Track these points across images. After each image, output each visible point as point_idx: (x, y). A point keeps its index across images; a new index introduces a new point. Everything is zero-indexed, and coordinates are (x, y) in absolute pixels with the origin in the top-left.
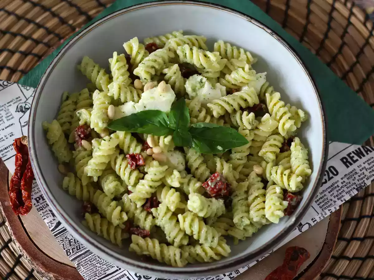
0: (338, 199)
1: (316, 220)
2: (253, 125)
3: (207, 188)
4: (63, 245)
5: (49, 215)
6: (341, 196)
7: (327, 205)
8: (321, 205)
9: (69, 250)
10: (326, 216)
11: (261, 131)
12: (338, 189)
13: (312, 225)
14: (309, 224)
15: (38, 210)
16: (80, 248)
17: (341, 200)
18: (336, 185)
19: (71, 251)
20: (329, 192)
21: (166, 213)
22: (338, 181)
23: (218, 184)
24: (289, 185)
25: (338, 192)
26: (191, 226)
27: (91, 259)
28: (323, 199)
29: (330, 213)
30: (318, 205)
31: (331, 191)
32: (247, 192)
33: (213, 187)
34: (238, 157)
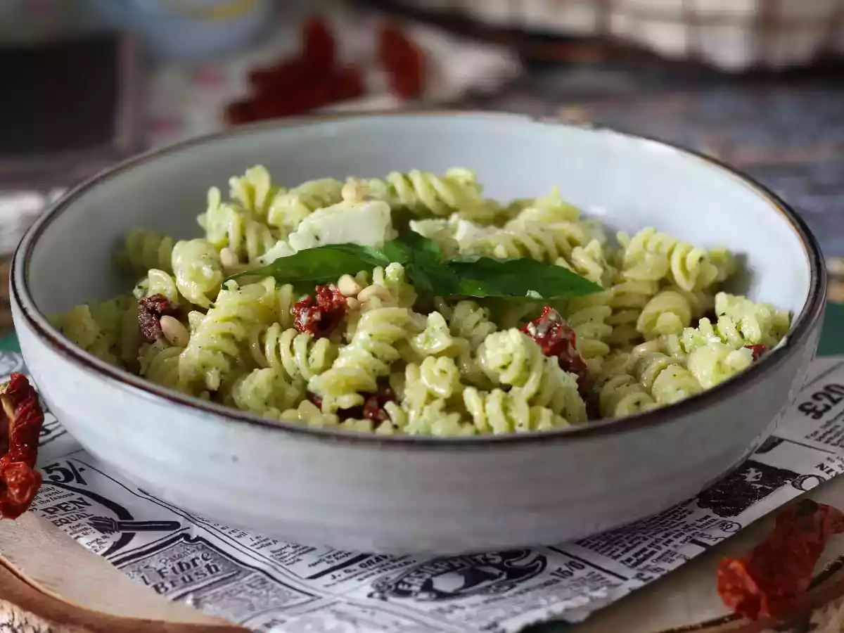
1: (831, 470)
4: (143, 577)
5: (88, 531)
9: (162, 583)
11: (629, 281)
13: (827, 479)
14: (818, 477)
15: (55, 524)
16: (191, 580)
19: (168, 585)
23: (555, 328)
26: (506, 410)
27: (232, 591)
28: (834, 433)
30: (827, 442)
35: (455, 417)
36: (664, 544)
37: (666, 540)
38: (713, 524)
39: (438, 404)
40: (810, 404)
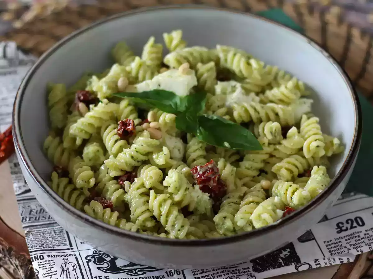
0: (354, 248)
1: (320, 264)
2: (275, 136)
3: (195, 174)
4: (22, 211)
6: (358, 245)
7: (339, 251)
8: (332, 250)
9: (26, 217)
10: (333, 264)
11: (283, 145)
12: (357, 238)
13: (313, 268)
14: (310, 265)
16: (39, 219)
17: (357, 250)
18: (357, 235)
19: (28, 219)
20: (346, 240)
21: (138, 188)
22: (361, 232)
23: (208, 172)
24: (292, 198)
25: (356, 241)
26: (160, 206)
27: (46, 232)
28: (336, 245)
29: (341, 262)
30: (329, 249)
31: (349, 239)
32: (242, 198)
33: (201, 173)
34: (247, 166)
35: (144, 199)
36: (217, 276)
37: (220, 274)
38: (246, 273)
39: (142, 190)
40: (342, 223)
